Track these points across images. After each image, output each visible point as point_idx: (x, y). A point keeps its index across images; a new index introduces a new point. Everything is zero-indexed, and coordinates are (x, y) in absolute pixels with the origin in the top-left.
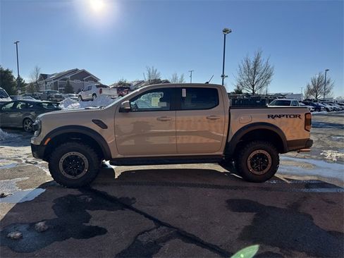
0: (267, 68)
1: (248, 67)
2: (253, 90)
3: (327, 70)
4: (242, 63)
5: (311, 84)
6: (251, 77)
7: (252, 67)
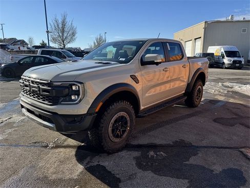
0: (72, 28)
1: (58, 25)
2: (64, 45)
3: (106, 33)
4: (52, 21)
5: (96, 41)
6: (61, 34)
7: (60, 26)
